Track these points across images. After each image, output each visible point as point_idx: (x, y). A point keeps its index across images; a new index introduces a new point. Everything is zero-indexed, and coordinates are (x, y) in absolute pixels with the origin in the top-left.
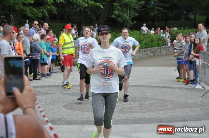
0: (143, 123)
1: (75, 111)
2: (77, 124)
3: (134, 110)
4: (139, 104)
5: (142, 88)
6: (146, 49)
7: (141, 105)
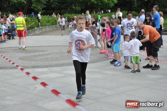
0: (67, 66)
1: (26, 61)
2: (30, 68)
3: (59, 59)
4: (60, 55)
5: (59, 47)
6: (53, 26)
7: (62, 56)
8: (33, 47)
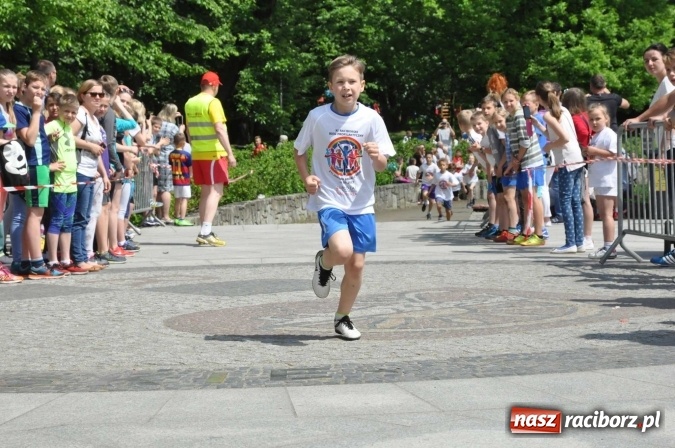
2: (253, 383)
5: (420, 266)
7: (472, 310)
8: (256, 266)
